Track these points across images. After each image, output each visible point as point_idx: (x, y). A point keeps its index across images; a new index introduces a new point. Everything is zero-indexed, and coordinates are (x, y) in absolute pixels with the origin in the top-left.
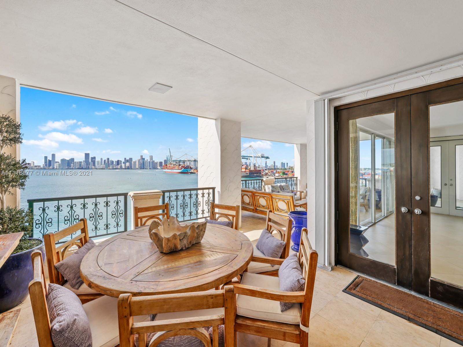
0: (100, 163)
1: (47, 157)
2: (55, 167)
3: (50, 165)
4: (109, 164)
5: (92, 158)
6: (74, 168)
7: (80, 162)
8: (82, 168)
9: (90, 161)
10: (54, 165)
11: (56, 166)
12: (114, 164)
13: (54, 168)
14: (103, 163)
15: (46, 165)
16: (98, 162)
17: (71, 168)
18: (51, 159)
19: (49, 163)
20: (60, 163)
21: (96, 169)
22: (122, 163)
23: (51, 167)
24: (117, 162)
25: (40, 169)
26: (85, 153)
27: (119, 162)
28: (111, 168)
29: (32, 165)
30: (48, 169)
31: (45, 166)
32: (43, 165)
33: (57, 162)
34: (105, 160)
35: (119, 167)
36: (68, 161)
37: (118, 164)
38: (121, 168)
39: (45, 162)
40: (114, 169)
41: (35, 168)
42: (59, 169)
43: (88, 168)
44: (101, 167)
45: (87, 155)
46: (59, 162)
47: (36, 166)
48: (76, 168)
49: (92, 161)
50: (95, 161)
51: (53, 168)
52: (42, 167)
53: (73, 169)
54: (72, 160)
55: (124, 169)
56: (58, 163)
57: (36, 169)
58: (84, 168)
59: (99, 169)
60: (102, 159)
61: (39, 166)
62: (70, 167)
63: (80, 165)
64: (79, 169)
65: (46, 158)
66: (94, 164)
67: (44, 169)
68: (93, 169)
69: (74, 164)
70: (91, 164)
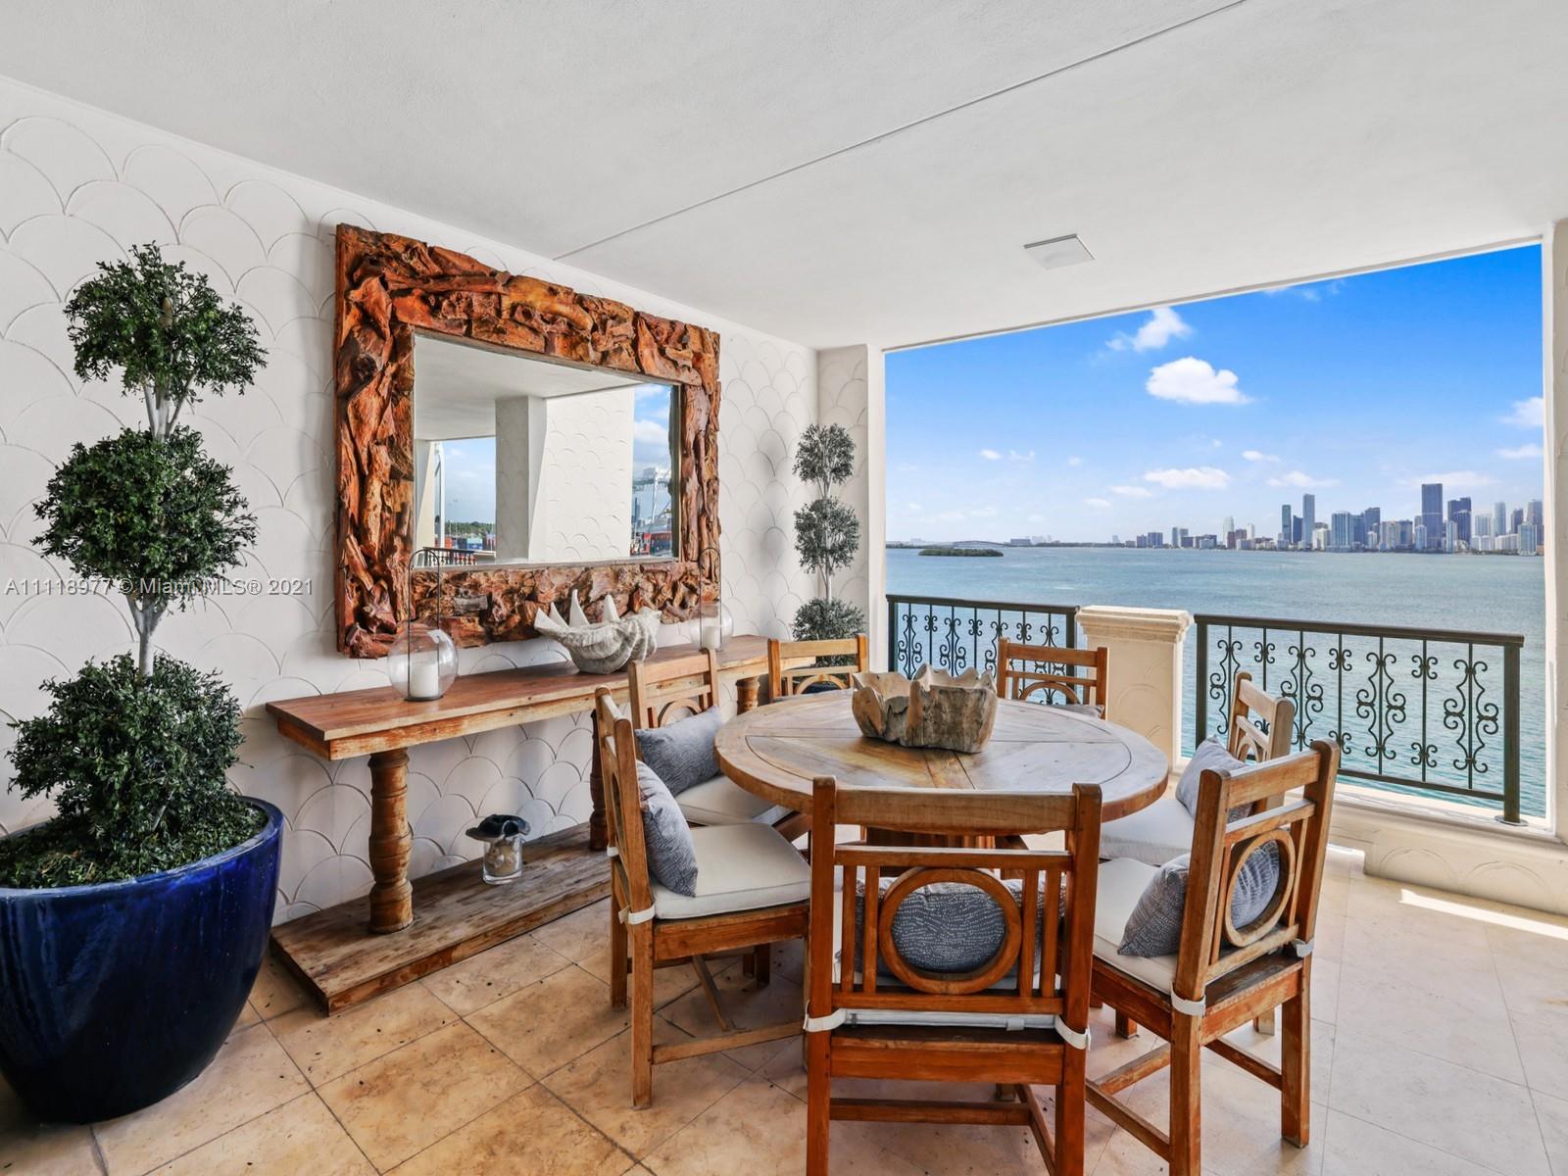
0: (1493, 527)
1: (1289, 507)
2: (1315, 546)
3: (1298, 537)
5: (1454, 505)
6: (1379, 547)
7: (1405, 524)
8: (1412, 549)
9: (1445, 518)
10: (1310, 536)
11: (1317, 537)
13: (1311, 545)
14: (1508, 528)
15: (1287, 536)
16: (1484, 525)
17: (1370, 547)
18: (1300, 515)
19: (1296, 530)
20: (1330, 528)
21: (1475, 552)
23: (1301, 545)
25: (1271, 549)
26: (1423, 486)
29: (1249, 537)
30: (1293, 550)
31: (1285, 538)
32: (1280, 535)
33: (1319, 525)
34: (1518, 517)
36: (1358, 520)
39: (1284, 526)
41: (1258, 546)
42: (1325, 550)
43: (1437, 549)
44: (1499, 543)
45: (1432, 493)
46: (1326, 526)
47: (1259, 541)
48: (1388, 546)
49: (1452, 518)
50: (1468, 515)
51: (1309, 549)
52: (1275, 542)
53: (1374, 550)
54: (1374, 514)
56: (1322, 530)
57: (1261, 549)
58: (1419, 546)
59: (1490, 553)
60: (1501, 508)
61: (1268, 540)
62: (1366, 543)
63: (1403, 534)
64: (1398, 550)
65: (1286, 509)
66: (1464, 533)
67: (1282, 549)
68: (1460, 551)
69: (1377, 531)
70: (1452, 529)
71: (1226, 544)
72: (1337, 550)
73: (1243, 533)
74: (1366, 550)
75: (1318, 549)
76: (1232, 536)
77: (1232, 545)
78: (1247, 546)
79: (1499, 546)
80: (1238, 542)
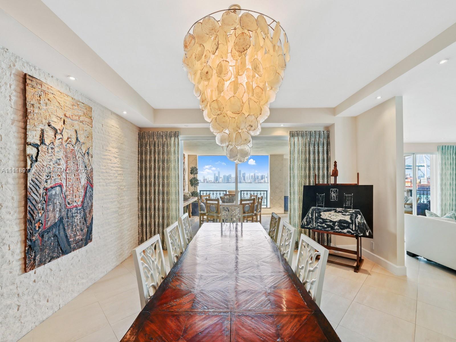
0: (249, 179)
2: (220, 182)
3: (217, 181)
4: (255, 179)
5: (243, 174)
9: (242, 176)
10: (219, 180)
11: (220, 180)
12: (259, 178)
14: (251, 178)
15: (215, 180)
16: (247, 177)
17: (229, 182)
18: (217, 176)
20: (223, 178)
21: (246, 183)
22: (266, 177)
23: (217, 182)
24: (261, 177)
27: (263, 177)
28: (256, 182)
29: (208, 180)
30: (216, 183)
33: (221, 178)
34: (252, 176)
35: (262, 181)
36: (228, 177)
37: (262, 179)
38: (265, 182)
39: (214, 178)
40: (259, 183)
41: (209, 182)
42: (222, 183)
43: (240, 182)
47: (209, 181)
48: (233, 182)
49: (243, 176)
52: (213, 181)
53: (230, 183)
54: (230, 175)
55: (267, 183)
56: (221, 179)
57: (210, 183)
59: (248, 183)
60: (250, 175)
61: (211, 181)
65: (215, 174)
66: (244, 180)
67: (214, 183)
68: (244, 183)
69: (231, 179)
70: (242, 178)
71: (203, 182)
72: (224, 183)
73: (206, 179)
74: (229, 183)
75: (221, 183)
76: (204, 180)
77: (204, 182)
78: (207, 182)
79: (249, 182)
80: (205, 181)
